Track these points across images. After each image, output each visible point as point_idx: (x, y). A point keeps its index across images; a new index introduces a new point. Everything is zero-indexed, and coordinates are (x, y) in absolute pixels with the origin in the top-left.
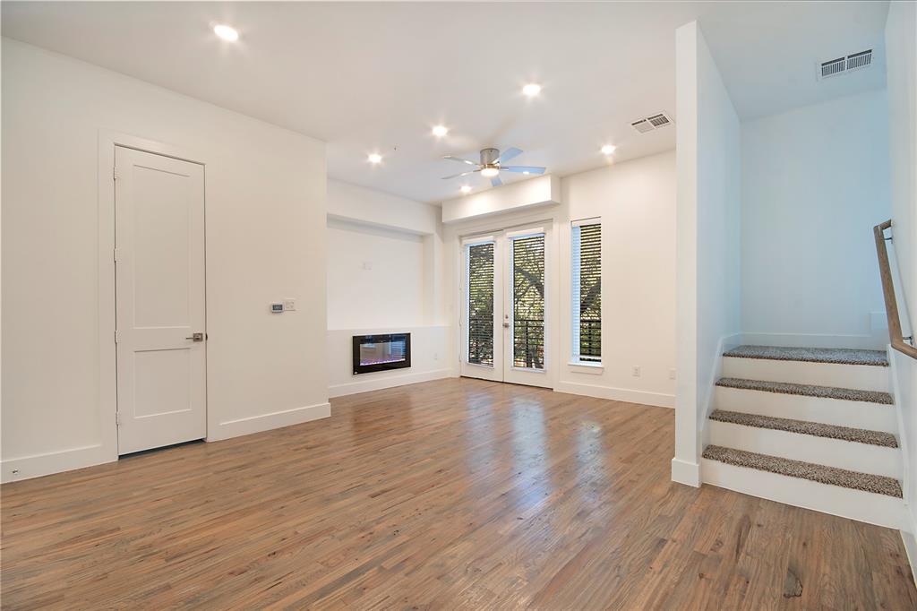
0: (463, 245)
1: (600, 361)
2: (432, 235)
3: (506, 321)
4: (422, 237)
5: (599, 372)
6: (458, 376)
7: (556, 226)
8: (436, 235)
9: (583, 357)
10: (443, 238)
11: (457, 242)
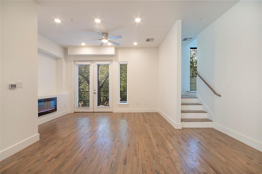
0: (75, 64)
1: (126, 102)
2: (62, 58)
3: (95, 92)
4: (56, 58)
5: (127, 105)
6: (73, 112)
7: (114, 62)
8: (63, 58)
9: (121, 101)
10: (66, 60)
11: (73, 62)
